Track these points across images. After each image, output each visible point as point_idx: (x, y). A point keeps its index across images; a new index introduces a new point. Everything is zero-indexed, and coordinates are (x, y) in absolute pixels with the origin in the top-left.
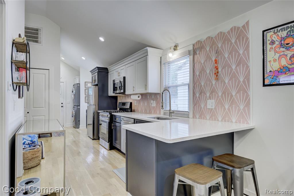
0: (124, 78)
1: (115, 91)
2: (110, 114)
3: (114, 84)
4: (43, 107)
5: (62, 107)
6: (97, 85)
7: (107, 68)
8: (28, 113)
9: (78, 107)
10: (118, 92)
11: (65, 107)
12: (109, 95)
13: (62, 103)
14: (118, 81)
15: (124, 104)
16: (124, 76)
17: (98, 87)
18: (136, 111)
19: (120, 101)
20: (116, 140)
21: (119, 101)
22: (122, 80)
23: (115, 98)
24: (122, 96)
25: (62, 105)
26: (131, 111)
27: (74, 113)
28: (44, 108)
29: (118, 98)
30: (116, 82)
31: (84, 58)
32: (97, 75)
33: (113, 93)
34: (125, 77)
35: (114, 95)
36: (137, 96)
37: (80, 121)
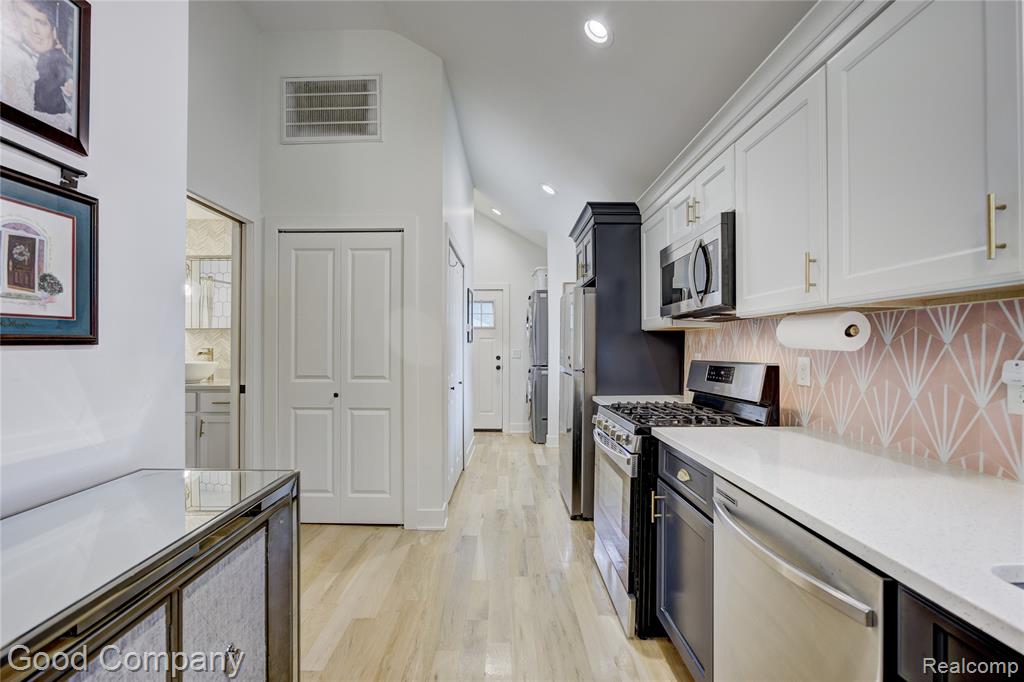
0: (729, 221)
1: (673, 305)
2: (638, 432)
3: (668, 271)
4: (383, 377)
5: (498, 368)
6: (591, 284)
7: (633, 205)
8: (336, 395)
9: (543, 372)
10: (685, 306)
11: (505, 369)
12: (645, 327)
13: (498, 358)
14: (690, 248)
15: (720, 372)
16: (727, 209)
17: (596, 292)
18: (805, 421)
19: (699, 357)
20: (674, 585)
21: (694, 353)
22: (713, 235)
23: (675, 340)
24: (710, 332)
25: (499, 363)
26: (774, 420)
27: (530, 390)
28: (387, 381)
29: (689, 341)
30: (675, 256)
31: (548, 190)
32: (591, 244)
33: (662, 315)
34: (734, 214)
35: (665, 324)
36: (841, 322)
37: (546, 419)
